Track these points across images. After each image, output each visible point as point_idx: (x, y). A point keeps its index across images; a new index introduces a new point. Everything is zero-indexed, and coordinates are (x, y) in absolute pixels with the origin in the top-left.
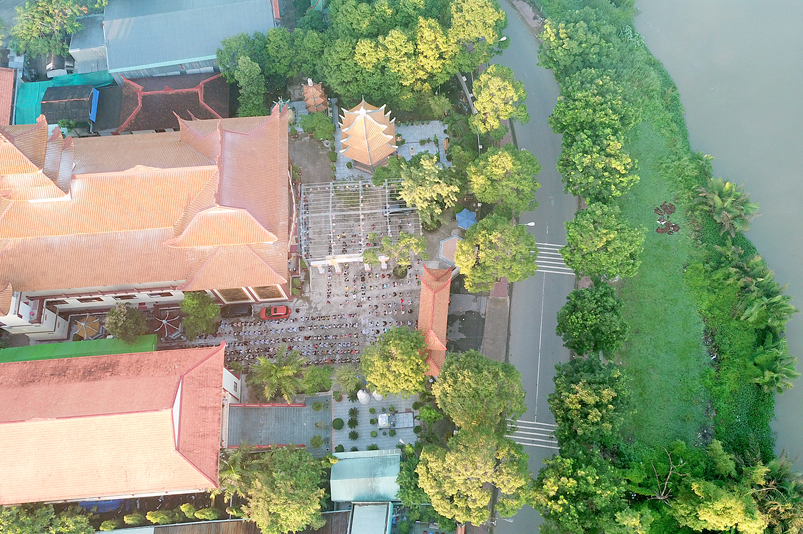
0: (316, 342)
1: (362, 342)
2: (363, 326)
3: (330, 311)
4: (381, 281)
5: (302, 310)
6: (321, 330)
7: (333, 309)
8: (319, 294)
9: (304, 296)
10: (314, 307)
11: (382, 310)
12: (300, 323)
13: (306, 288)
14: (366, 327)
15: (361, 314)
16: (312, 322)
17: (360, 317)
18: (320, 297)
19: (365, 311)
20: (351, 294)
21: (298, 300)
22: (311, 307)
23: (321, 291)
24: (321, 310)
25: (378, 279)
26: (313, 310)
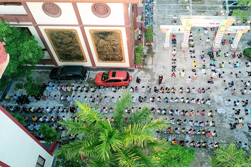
1: (218, 122)
2: (217, 104)
3: (175, 84)
4: (231, 60)
5: (144, 81)
6: (165, 104)
7: (179, 83)
8: (162, 67)
9: (146, 67)
10: (156, 79)
11: (237, 88)
12: (140, 94)
13: (149, 60)
14: (221, 105)
15: (214, 91)
16: (154, 94)
17: (212, 93)
18: (164, 70)
19: (217, 88)
20: (198, 70)
21: (139, 71)
22: (153, 79)
23: (164, 65)
24: (164, 83)
25: (228, 58)
26: (155, 82)
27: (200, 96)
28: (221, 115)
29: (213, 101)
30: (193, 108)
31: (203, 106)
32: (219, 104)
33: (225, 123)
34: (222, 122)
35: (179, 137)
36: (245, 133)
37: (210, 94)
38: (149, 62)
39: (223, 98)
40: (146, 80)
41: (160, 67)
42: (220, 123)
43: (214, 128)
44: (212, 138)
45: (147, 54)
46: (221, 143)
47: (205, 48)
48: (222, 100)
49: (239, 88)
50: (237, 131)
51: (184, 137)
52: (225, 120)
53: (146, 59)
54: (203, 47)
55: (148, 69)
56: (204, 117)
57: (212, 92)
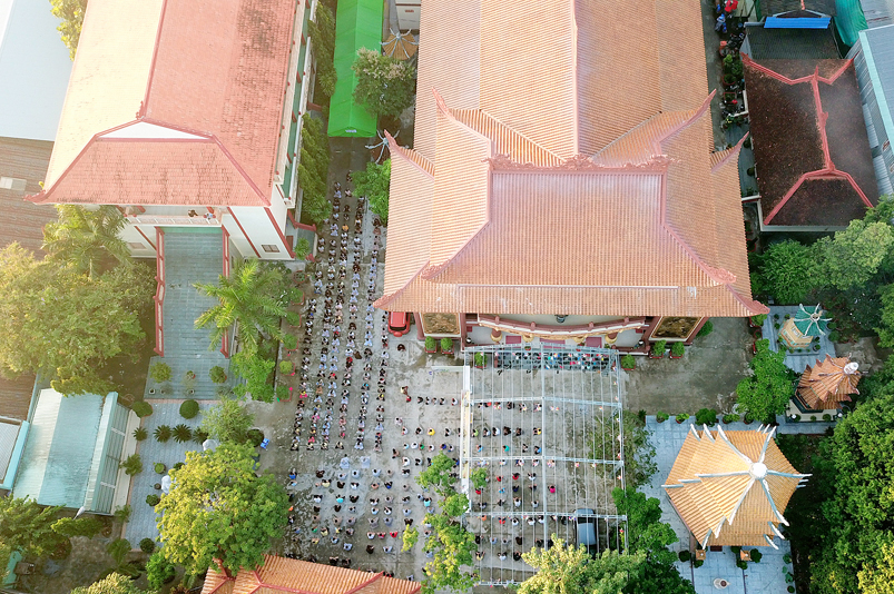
7: (396, 406)
8: (427, 383)
9: (428, 359)
10: (405, 374)
11: (383, 495)
14: (354, 464)
15: (379, 457)
16: (377, 370)
18: (421, 385)
20: (420, 439)
21: (421, 348)
22: (405, 369)
26: (400, 373)
27: (370, 436)
28: (338, 461)
29: (361, 453)
31: (354, 438)
32: (356, 461)
33: (327, 465)
34: (328, 461)
36: (310, 489)
39: (366, 470)
40: (403, 360)
41: (427, 380)
42: (327, 458)
43: (320, 449)
46: (298, 455)
50: (313, 479)
52: (331, 465)
55: (425, 363)
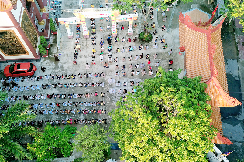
0: (59, 101)
1: (109, 101)
2: (110, 85)
3: (76, 71)
4: (127, 45)
5: (49, 69)
6: (66, 89)
7: (80, 69)
8: (66, 55)
9: (52, 56)
10: (60, 67)
11: (128, 70)
12: (44, 82)
13: (54, 49)
14: (113, 87)
15: (108, 74)
16: (57, 81)
17: (106, 77)
18: (67, 58)
19: (112, 72)
21: (45, 60)
22: (57, 67)
23: (68, 53)
24: (67, 70)
25: (124, 43)
26: (59, 69)
27: (96, 80)
28: (112, 95)
29: (106, 84)
30: (89, 91)
31: (98, 88)
32: (111, 86)
33: (114, 101)
34: (112, 101)
35: (75, 117)
37: (105, 77)
38: (55, 51)
39: (116, 80)
40: (51, 68)
41: (64, 55)
42: (110, 102)
43: (105, 106)
44: (102, 115)
45: (53, 43)
46: (109, 119)
47: (106, 34)
48: (114, 81)
49: (130, 70)
51: (78, 116)
52: (114, 99)
53: (52, 48)
54: (104, 34)
56: (97, 98)
57: (107, 75)
